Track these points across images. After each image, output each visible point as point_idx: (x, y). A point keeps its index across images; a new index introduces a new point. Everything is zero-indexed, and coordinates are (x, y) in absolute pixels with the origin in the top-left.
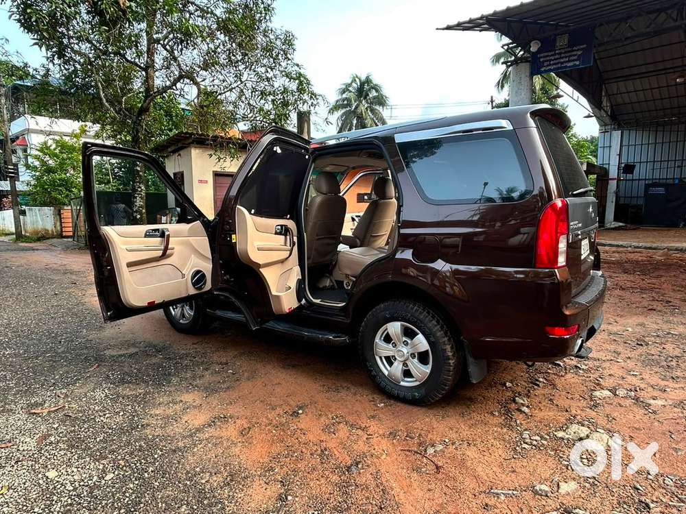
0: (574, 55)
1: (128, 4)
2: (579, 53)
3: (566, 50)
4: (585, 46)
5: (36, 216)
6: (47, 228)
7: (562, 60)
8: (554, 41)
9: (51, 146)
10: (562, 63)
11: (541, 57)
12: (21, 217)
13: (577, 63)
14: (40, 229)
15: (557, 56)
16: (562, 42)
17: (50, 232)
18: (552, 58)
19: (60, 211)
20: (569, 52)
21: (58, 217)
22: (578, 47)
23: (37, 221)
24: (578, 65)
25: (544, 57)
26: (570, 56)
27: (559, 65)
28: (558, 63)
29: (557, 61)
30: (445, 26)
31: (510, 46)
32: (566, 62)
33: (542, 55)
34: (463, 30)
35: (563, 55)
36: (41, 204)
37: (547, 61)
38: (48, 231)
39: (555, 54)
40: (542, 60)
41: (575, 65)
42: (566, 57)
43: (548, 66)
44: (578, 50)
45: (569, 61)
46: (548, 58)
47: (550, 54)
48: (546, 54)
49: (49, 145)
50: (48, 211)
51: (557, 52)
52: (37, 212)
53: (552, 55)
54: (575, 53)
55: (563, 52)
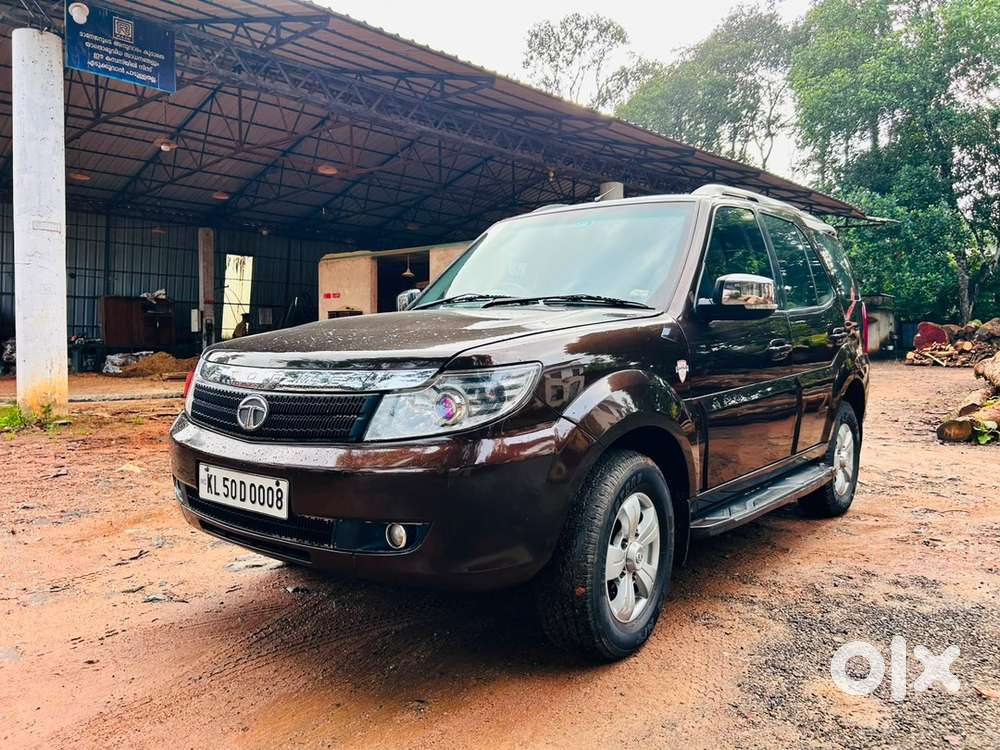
0: (147, 65)
2: (155, 64)
3: (132, 48)
4: (162, 57)
7: (126, 63)
10: (127, 68)
11: (87, 39)
13: (153, 80)
15: (117, 52)
16: (123, 30)
18: (107, 50)
20: (138, 54)
22: (152, 54)
24: (156, 85)
25: (93, 41)
26: (139, 63)
27: (123, 70)
28: (120, 66)
29: (118, 61)
32: (134, 69)
33: (88, 36)
35: (127, 55)
37: (97, 51)
39: (113, 47)
40: (88, 44)
41: (149, 82)
42: (133, 61)
43: (101, 61)
44: (152, 58)
45: (139, 71)
46: (101, 48)
47: (103, 41)
48: (96, 38)
51: (116, 44)
53: (106, 45)
54: (148, 61)
55: (128, 49)
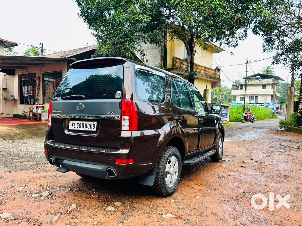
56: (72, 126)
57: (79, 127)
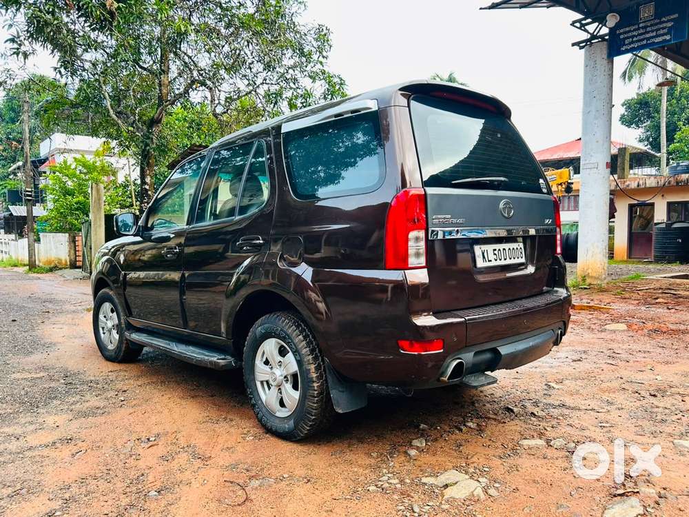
0: (663, 28)
1: (116, 5)
2: (669, 25)
3: (652, 22)
4: (676, 16)
5: (50, 243)
6: (60, 257)
7: (647, 36)
8: (637, 12)
9: (70, 165)
10: (648, 39)
11: (621, 34)
12: (36, 244)
13: (668, 37)
14: (53, 259)
15: (641, 31)
16: (647, 12)
17: (63, 262)
18: (635, 33)
19: (74, 237)
20: (656, 24)
21: (72, 245)
22: (668, 18)
23: (51, 249)
24: (670, 40)
25: (625, 33)
26: (657, 30)
27: (645, 42)
28: (643, 40)
29: (642, 37)
30: (490, 4)
31: (584, 22)
32: (652, 37)
33: (622, 31)
34: (521, 7)
35: (649, 29)
36: (57, 230)
37: (628, 38)
38: (61, 260)
39: (639, 29)
40: (622, 37)
41: (665, 41)
42: (652, 31)
43: (630, 44)
44: (668, 21)
45: (657, 36)
46: (630, 34)
47: (632, 29)
48: (627, 29)
49: (68, 164)
50: (64, 238)
51: (641, 25)
52: (52, 239)
53: (635, 30)
54: (664, 25)
55: (649, 24)
56: (484, 257)
57: (498, 260)
